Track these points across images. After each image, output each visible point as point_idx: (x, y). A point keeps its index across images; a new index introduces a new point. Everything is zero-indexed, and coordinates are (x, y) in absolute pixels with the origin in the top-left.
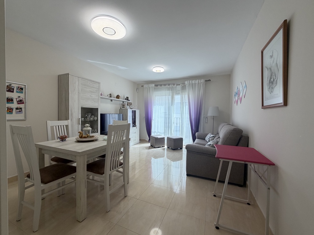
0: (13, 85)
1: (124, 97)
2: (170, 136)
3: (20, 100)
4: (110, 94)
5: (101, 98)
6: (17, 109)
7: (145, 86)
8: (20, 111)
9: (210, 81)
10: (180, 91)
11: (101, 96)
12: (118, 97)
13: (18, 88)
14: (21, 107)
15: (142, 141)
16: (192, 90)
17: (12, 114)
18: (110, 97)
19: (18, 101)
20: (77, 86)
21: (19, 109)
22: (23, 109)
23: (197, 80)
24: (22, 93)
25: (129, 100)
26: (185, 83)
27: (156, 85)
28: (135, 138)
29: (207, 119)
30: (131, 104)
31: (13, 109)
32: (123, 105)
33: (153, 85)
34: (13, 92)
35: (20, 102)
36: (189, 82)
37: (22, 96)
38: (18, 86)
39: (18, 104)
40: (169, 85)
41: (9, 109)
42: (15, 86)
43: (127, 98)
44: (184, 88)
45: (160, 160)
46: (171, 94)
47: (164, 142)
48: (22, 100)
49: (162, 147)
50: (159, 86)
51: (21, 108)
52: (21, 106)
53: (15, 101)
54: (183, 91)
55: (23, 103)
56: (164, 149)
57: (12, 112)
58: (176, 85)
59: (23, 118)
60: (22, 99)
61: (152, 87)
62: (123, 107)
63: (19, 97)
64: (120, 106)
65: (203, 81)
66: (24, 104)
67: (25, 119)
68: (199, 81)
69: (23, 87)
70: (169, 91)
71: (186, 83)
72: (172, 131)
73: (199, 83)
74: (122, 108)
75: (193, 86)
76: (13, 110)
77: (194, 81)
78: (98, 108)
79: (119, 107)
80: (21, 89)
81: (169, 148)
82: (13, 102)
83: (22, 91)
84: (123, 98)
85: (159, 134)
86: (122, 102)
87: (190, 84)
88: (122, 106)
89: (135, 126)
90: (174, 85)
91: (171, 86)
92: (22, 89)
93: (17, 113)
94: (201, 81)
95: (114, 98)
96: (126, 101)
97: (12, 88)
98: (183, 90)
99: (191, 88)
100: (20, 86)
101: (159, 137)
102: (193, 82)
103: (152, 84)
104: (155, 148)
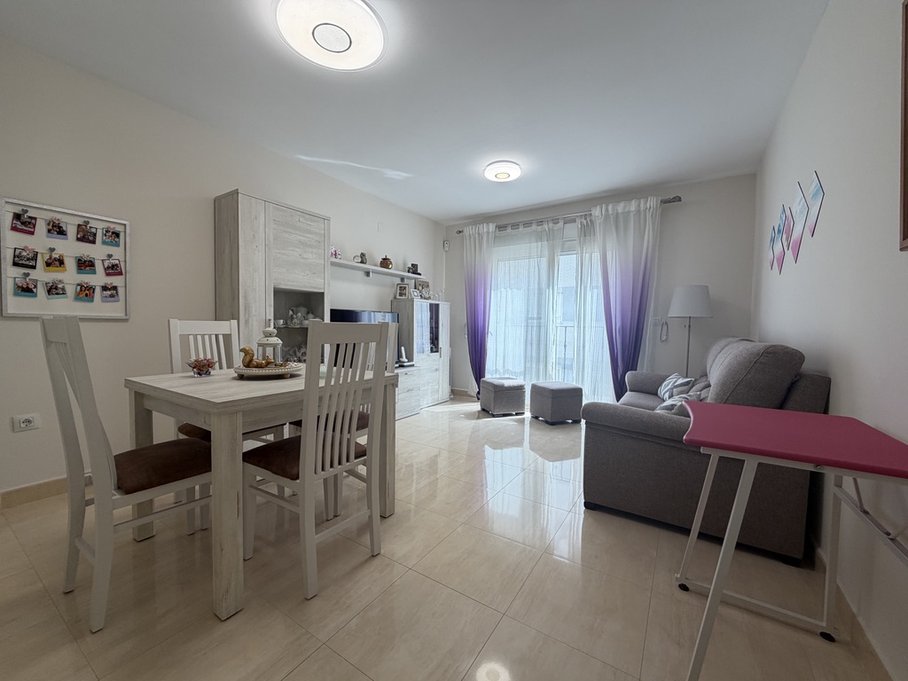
0: (92, 224)
1: (405, 264)
2: (542, 383)
3: (113, 266)
4: (363, 255)
5: (333, 264)
6: (105, 288)
7: (468, 231)
8: (112, 296)
9: (680, 199)
10: (577, 242)
11: (334, 260)
12: (385, 263)
13: (106, 231)
14: (114, 285)
15: (457, 395)
16: (615, 234)
17: (93, 301)
18: (362, 262)
19: (108, 268)
20: (262, 227)
21: (110, 290)
22: (119, 289)
23: (633, 202)
24: (118, 246)
25: (420, 274)
26: (591, 215)
27: (501, 228)
28: (436, 387)
29: (665, 327)
30: (425, 285)
31: (94, 289)
32: (402, 290)
33: (492, 227)
34: (94, 242)
35: (113, 270)
36: (607, 210)
37: (117, 253)
38: (106, 225)
39: (108, 274)
40: (540, 223)
41: (83, 289)
42: (98, 227)
43: (414, 266)
44: (587, 230)
45: (511, 453)
46: (546, 252)
47: (523, 401)
48: (117, 265)
49: (517, 414)
50: (509, 230)
51: (115, 288)
52: (116, 281)
53: (99, 267)
54: (585, 242)
55: (120, 273)
56: (522, 421)
57: (93, 297)
58: (561, 224)
59: (121, 315)
60: (117, 262)
61: (488, 233)
62: (401, 295)
63: (110, 256)
64: (394, 290)
65: (652, 202)
66: (123, 276)
67: (125, 317)
68: (639, 205)
69: (119, 229)
70: (540, 243)
71: (596, 212)
72: (550, 367)
73: (638, 211)
74: (398, 297)
75: (618, 222)
76: (94, 292)
77: (622, 204)
78: (323, 293)
79: (389, 293)
80: (114, 236)
81: (536, 418)
82: (95, 270)
83: (117, 240)
84: (401, 266)
85: (507, 376)
86: (398, 281)
87: (607, 216)
88: (398, 291)
89: (437, 352)
90: (556, 221)
91: (546, 226)
92: (117, 235)
93: (104, 299)
94: (646, 203)
95: (375, 265)
96: (410, 275)
97: (91, 233)
98: (585, 236)
99: (614, 230)
100: (112, 226)
101: (507, 383)
102: (620, 208)
103: (488, 223)
104: (493, 416)
